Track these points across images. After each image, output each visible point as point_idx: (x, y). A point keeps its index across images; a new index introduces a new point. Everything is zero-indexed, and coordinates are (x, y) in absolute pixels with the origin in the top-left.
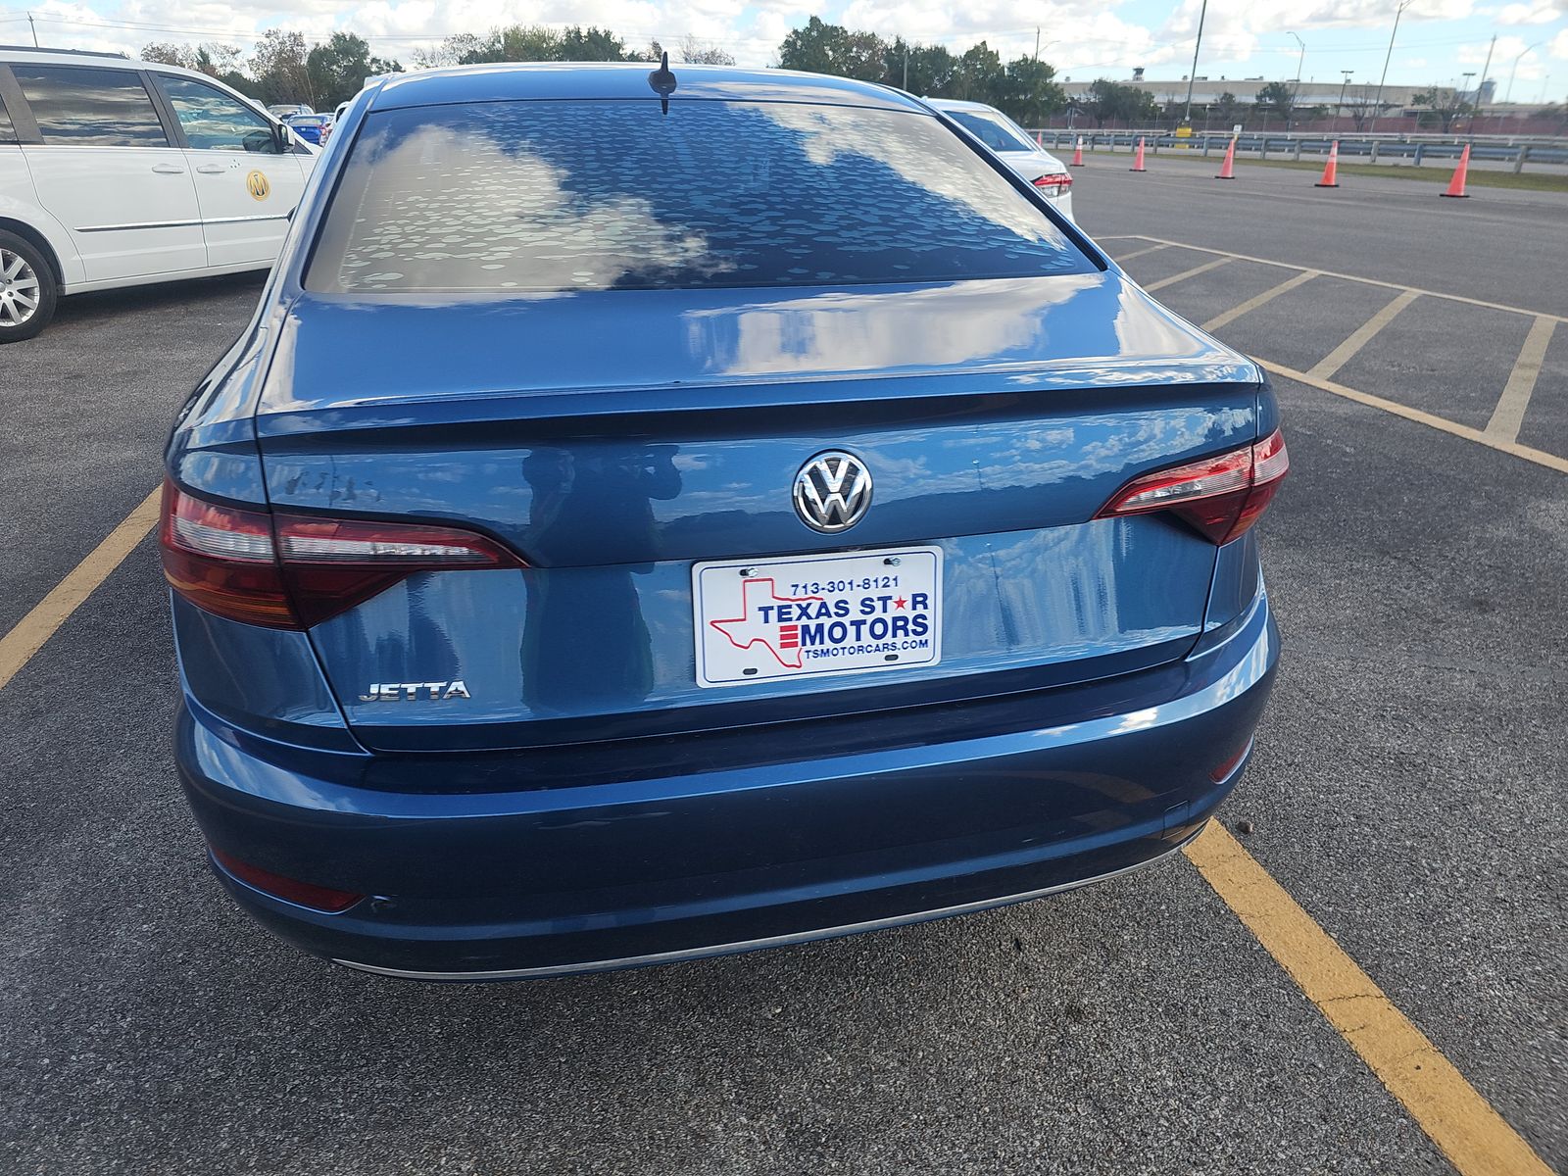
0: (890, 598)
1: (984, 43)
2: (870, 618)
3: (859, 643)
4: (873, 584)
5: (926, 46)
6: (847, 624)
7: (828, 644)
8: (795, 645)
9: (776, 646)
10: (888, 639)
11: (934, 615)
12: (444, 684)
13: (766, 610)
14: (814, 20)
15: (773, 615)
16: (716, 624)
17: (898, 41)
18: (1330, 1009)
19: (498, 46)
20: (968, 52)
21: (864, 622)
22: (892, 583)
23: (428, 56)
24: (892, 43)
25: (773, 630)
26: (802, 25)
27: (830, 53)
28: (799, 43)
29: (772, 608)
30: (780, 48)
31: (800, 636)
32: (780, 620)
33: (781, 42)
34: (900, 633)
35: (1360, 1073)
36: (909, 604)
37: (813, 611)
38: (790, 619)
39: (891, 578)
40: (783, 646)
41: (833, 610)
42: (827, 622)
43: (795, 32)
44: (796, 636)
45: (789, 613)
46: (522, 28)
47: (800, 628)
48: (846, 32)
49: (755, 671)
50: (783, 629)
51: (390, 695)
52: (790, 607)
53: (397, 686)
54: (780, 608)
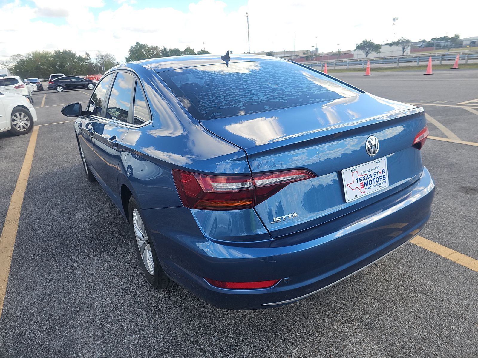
0: (378, 172)
1: (189, 47)
2: (376, 177)
3: (375, 184)
4: (375, 169)
5: (173, 48)
6: (372, 180)
7: (369, 186)
8: (363, 187)
9: (360, 188)
10: (379, 182)
11: (386, 174)
12: (292, 214)
13: (357, 179)
14: (137, 43)
15: (359, 180)
16: (348, 185)
17: (164, 48)
18: (449, 258)
19: (31, 57)
20: (185, 50)
21: (375, 179)
22: (378, 168)
23: (5, 62)
24: (162, 48)
25: (359, 185)
26: (134, 45)
27: (144, 52)
28: (134, 50)
29: (358, 179)
30: (128, 52)
31: (364, 185)
32: (360, 181)
33: (129, 50)
34: (381, 180)
35: (466, 269)
36: (382, 173)
37: (365, 178)
38: (362, 181)
39: (378, 166)
40: (361, 188)
41: (369, 177)
42: (368, 180)
43: (132, 47)
44: (363, 185)
45: (361, 179)
46: (38, 51)
47: (364, 183)
48: (148, 46)
49: (357, 196)
50: (361, 184)
51: (279, 220)
52: (361, 178)
53: (280, 217)
54: (360, 178)
